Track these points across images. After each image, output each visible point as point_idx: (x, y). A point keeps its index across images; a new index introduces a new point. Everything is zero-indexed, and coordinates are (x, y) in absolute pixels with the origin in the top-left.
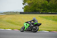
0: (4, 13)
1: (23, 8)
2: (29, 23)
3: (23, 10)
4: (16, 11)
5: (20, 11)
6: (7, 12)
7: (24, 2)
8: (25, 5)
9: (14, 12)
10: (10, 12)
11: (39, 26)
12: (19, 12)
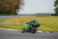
0: (35, 15)
1: (54, 10)
2: (29, 24)
3: (55, 11)
4: (48, 13)
5: (52, 13)
6: (38, 14)
7: (55, 3)
8: (56, 7)
9: (46, 14)
10: (42, 14)
11: (38, 27)
12: (50, 14)
